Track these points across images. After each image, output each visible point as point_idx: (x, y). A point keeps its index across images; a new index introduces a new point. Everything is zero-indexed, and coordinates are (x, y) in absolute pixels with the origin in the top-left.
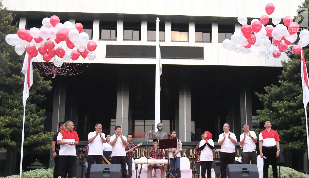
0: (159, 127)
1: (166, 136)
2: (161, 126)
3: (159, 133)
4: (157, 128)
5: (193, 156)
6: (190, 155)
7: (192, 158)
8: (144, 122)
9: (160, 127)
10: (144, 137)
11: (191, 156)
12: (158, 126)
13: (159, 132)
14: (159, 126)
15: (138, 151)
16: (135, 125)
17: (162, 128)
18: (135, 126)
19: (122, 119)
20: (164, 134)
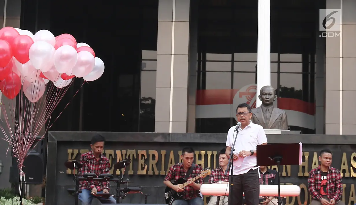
0: (264, 97)
1: (282, 118)
2: (270, 94)
3: (264, 111)
4: (261, 97)
5: (350, 172)
6: (343, 167)
7: (347, 175)
8: (233, 61)
9: (268, 96)
10: (231, 102)
11: (344, 171)
12: (262, 93)
13: (265, 108)
14: (266, 94)
15: (212, 156)
16: (207, 69)
17: (271, 99)
18: (207, 74)
19: (173, 56)
20: (278, 115)
